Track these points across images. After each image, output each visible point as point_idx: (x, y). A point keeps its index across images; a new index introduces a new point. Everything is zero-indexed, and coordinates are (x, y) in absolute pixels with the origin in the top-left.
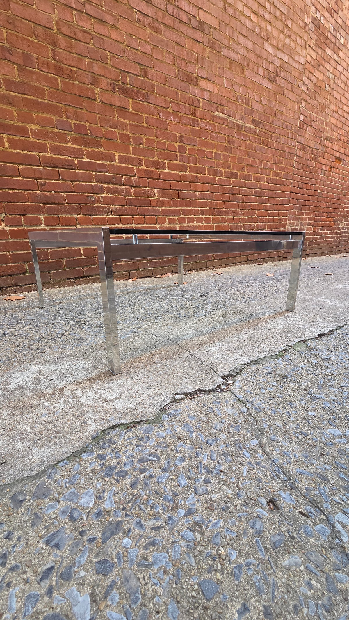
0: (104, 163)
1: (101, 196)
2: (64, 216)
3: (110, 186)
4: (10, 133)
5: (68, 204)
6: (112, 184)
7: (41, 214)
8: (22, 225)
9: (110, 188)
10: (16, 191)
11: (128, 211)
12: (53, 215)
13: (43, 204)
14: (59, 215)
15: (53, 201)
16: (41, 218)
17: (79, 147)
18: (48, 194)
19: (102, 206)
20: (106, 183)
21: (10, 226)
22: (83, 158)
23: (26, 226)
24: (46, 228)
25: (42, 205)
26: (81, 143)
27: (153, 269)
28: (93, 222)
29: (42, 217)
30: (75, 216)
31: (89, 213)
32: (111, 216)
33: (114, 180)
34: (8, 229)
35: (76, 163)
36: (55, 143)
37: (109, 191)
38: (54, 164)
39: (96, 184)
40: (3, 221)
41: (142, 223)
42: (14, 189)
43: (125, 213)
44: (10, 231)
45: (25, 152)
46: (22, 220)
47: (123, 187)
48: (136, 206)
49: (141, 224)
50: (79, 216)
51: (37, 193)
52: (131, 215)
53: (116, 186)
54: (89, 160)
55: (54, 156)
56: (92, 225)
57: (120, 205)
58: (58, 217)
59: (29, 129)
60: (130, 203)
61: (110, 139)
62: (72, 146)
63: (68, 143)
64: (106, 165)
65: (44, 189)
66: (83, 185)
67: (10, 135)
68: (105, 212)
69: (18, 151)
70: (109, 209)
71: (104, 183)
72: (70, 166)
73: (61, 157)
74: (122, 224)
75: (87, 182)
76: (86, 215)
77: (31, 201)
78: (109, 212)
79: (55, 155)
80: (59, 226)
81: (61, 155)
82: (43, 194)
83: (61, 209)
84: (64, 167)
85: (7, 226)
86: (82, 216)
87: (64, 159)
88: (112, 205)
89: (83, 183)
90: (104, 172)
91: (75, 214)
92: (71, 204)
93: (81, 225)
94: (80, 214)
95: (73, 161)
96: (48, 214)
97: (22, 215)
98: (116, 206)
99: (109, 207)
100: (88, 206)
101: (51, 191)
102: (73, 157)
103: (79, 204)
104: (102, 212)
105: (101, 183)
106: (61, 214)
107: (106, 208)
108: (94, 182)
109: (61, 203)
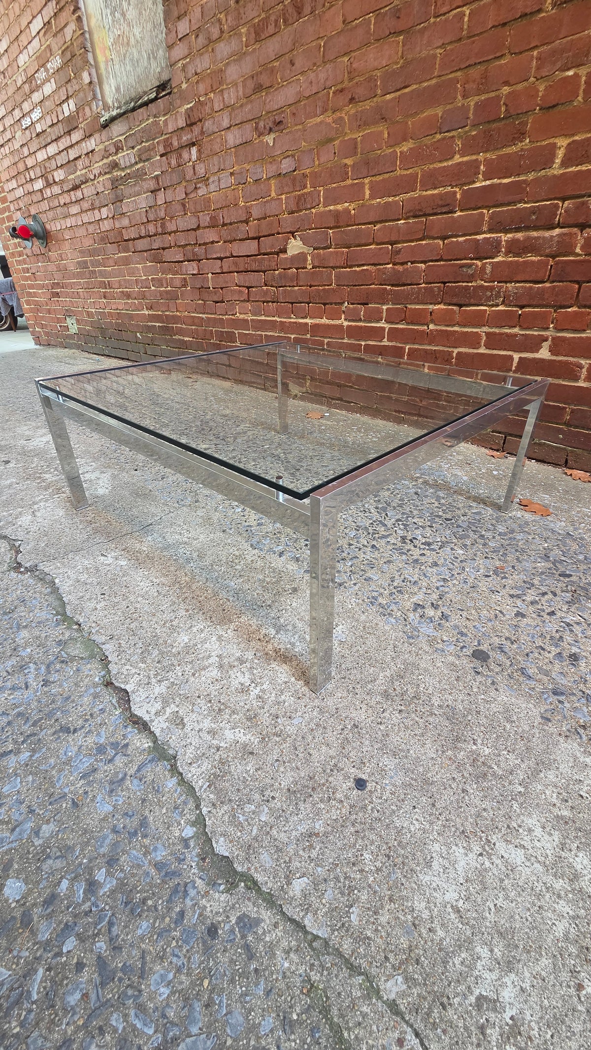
0: (522, 178)
1: (490, 263)
2: (413, 307)
3: (520, 235)
4: (375, 171)
5: (426, 283)
6: (527, 228)
7: (383, 304)
8: (360, 320)
9: (518, 240)
10: (365, 268)
11: (546, 296)
12: (400, 304)
13: (392, 285)
14: (407, 306)
15: (404, 280)
16: (383, 309)
17: (474, 157)
18: (400, 268)
19: (486, 284)
20: (512, 229)
21: (349, 321)
22: (474, 182)
23: (365, 321)
24: (385, 326)
25: (388, 287)
26: (481, 145)
27: (572, 452)
28: (457, 318)
29: (385, 307)
30: (431, 307)
31: (455, 301)
32: (501, 308)
33: (534, 217)
34: (346, 324)
35: (458, 196)
36: (431, 166)
37: (514, 248)
38: (420, 210)
39: (488, 236)
40: (344, 312)
41: (578, 326)
42: (363, 265)
43: (536, 300)
44: (348, 326)
45: (386, 199)
46: (362, 313)
47: (557, 231)
48: (577, 282)
49: (575, 331)
50: (437, 307)
51: (386, 268)
52: (553, 307)
53: (535, 234)
54: (488, 183)
55: (424, 193)
56: (454, 325)
57: (530, 282)
58: (406, 307)
59: (399, 154)
60: (560, 274)
61: (554, 106)
62: (461, 160)
63: (453, 157)
64: (525, 181)
65: (397, 261)
66: (461, 242)
67: (373, 176)
68: (489, 299)
69: (378, 200)
70: (499, 292)
71: (506, 232)
72: (446, 206)
73: (436, 192)
74: (520, 326)
75: (470, 235)
76: (450, 304)
77: (376, 283)
78: (498, 296)
79: (426, 191)
80: (403, 324)
81: (435, 188)
82: (394, 269)
83: (413, 294)
84: (435, 211)
85: (345, 320)
86: (442, 306)
87: (440, 194)
88: (511, 282)
89: (461, 239)
90: (514, 203)
91: (431, 304)
92: (431, 283)
93: (436, 325)
94: (440, 303)
95: (455, 193)
96: (393, 304)
97: (364, 304)
98: (517, 285)
99: (502, 287)
100: (457, 287)
101: (406, 263)
102: (456, 186)
103: (444, 283)
104: (481, 300)
105: (500, 232)
106: (410, 304)
107: (492, 289)
108: (484, 233)
109: (415, 282)
